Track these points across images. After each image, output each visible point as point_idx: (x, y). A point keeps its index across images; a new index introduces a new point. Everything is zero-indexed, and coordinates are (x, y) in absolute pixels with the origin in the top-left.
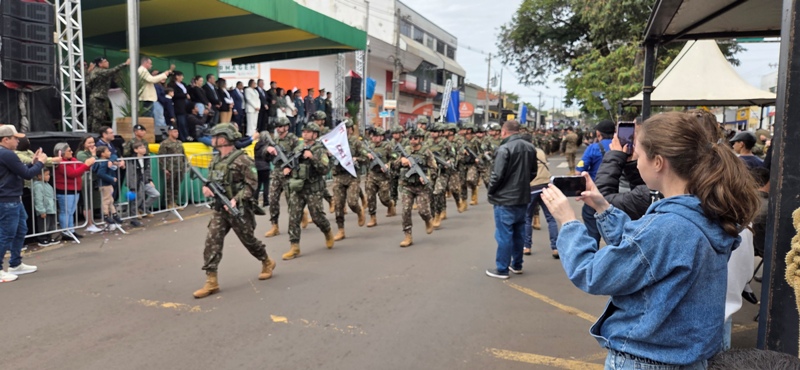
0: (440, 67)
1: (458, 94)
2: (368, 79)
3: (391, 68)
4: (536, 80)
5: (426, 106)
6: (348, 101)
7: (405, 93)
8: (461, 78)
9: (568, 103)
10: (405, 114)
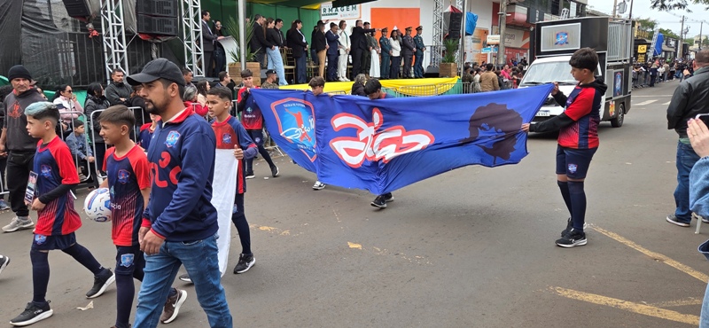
2: (469, 13)
8: (581, 6)
10: (513, 48)
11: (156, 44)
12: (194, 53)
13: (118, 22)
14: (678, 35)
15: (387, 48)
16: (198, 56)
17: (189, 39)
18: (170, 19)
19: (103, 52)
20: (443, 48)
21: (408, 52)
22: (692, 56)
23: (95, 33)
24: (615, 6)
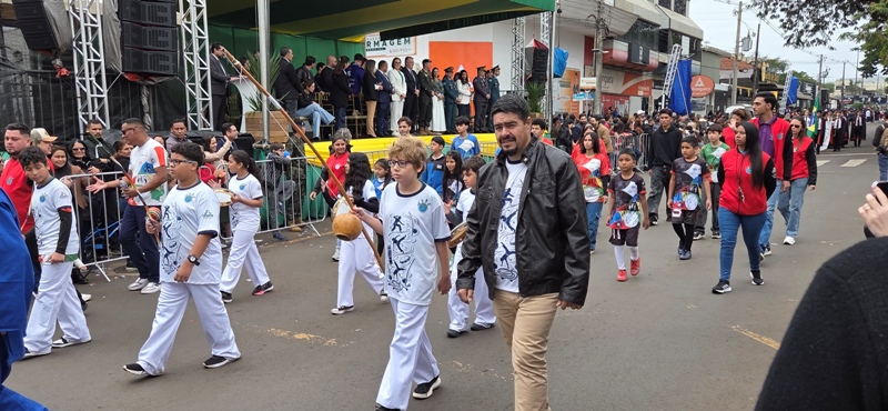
0: (664, 26)
1: (689, 63)
2: (557, 49)
3: (592, 32)
4: (814, 38)
5: (641, 84)
6: (529, 81)
7: (611, 66)
8: (695, 42)
9: (868, 70)
10: (611, 94)
11: (148, 86)
12: (199, 99)
13: (96, 57)
14: (816, 78)
15: (452, 93)
16: (205, 103)
17: (193, 80)
18: (166, 54)
19: (76, 98)
20: (526, 94)
21: (480, 99)
22: (834, 105)
23: (64, 71)
24: (738, 42)
